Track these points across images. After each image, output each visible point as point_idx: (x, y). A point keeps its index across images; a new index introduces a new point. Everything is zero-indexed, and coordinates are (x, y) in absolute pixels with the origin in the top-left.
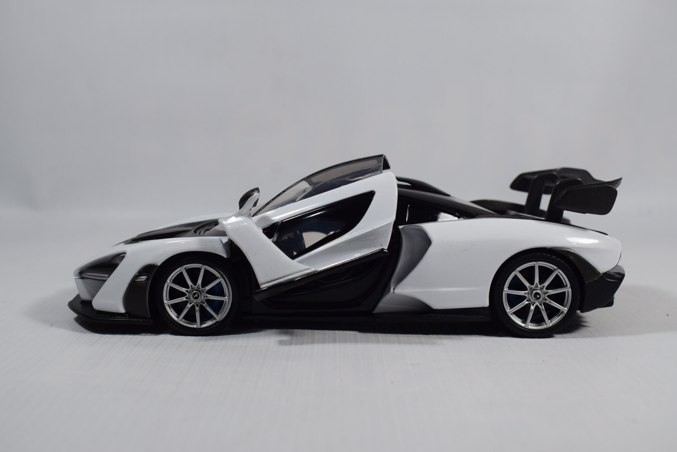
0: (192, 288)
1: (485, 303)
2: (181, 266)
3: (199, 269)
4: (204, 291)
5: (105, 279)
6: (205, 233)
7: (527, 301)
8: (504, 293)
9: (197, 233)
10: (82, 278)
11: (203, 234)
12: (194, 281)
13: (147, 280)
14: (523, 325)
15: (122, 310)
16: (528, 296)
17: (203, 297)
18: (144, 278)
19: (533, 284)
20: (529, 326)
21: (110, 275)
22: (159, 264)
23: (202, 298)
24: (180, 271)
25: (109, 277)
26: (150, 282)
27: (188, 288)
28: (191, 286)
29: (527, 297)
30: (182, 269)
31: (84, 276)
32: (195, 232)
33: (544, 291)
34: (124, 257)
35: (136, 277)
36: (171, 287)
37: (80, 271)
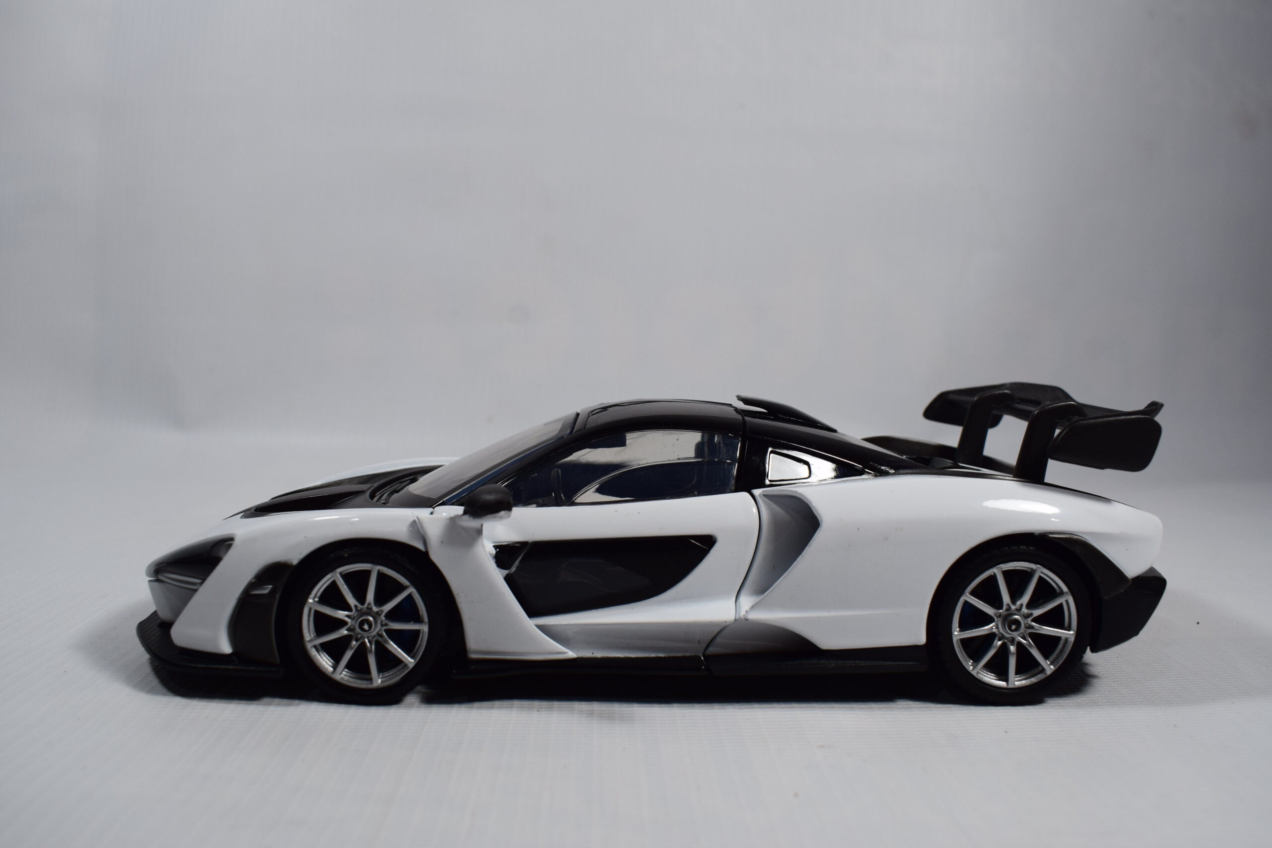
0: (357, 610)
1: (920, 638)
2: (333, 569)
3: (368, 573)
4: (381, 614)
5: (194, 587)
6: (390, 497)
7: (999, 640)
8: (955, 639)
9: (376, 499)
10: (158, 580)
11: (384, 501)
12: (361, 597)
13: (272, 592)
14: (1003, 684)
15: (226, 648)
16: (999, 631)
17: (379, 626)
18: (267, 590)
19: (1000, 607)
20: (1016, 683)
21: (204, 580)
22: (295, 562)
23: (377, 629)
24: (332, 579)
25: (201, 584)
26: (278, 596)
27: (350, 609)
28: (356, 606)
29: (997, 633)
30: (336, 576)
31: (161, 577)
32: (372, 496)
33: (1024, 613)
34: (230, 546)
35: (251, 586)
36: (317, 612)
37: (156, 568)
